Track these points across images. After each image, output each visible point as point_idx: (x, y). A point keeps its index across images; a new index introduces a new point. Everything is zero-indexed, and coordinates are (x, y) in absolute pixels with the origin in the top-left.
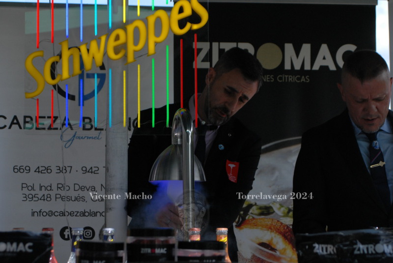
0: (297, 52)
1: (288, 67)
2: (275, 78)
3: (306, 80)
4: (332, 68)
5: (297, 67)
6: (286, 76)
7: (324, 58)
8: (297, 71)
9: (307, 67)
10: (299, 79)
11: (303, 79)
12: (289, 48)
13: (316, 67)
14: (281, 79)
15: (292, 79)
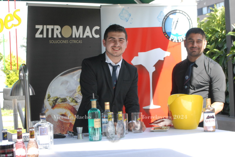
0: (78, 29)
1: (74, 36)
2: (69, 41)
3: (81, 42)
4: (91, 37)
5: (77, 36)
6: (73, 41)
7: (88, 32)
8: (77, 38)
9: (81, 36)
10: (78, 42)
11: (79, 42)
12: (74, 27)
13: (85, 37)
14: (71, 42)
15: (75, 42)
